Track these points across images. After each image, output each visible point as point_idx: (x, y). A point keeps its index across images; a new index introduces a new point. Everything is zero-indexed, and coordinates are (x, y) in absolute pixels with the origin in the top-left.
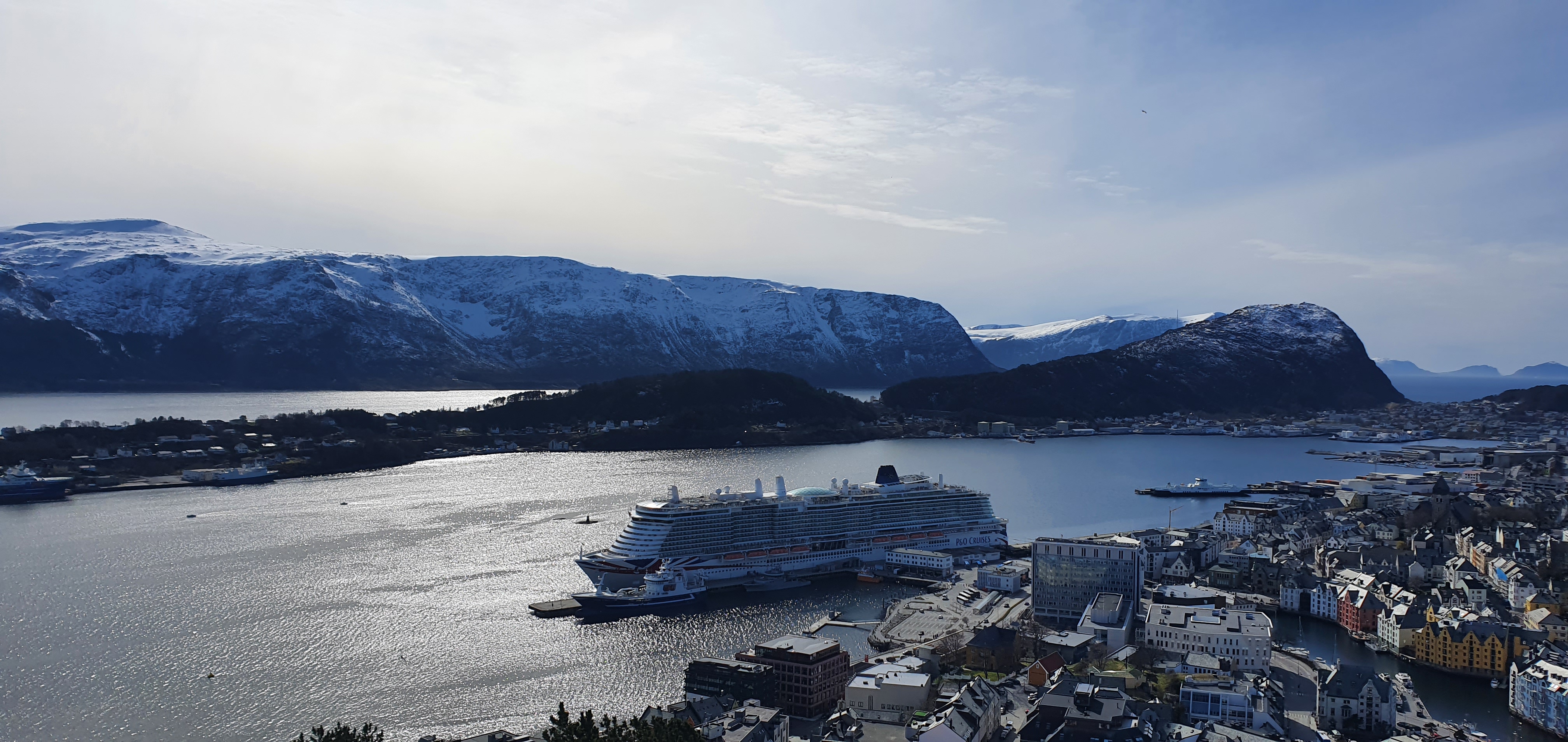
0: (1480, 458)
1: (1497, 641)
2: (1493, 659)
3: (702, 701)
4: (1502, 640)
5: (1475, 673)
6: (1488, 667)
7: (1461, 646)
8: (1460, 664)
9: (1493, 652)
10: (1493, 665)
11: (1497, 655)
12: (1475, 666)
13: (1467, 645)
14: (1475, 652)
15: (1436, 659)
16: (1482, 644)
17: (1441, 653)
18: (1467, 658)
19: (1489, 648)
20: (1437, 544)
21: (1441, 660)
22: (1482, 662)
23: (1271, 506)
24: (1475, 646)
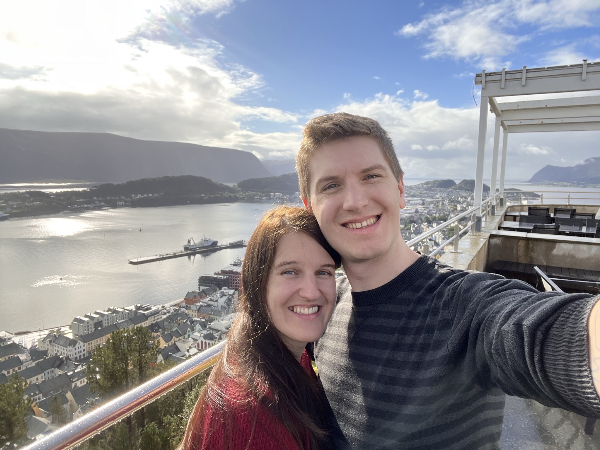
0: (421, 202)
3: (207, 289)
20: (418, 229)
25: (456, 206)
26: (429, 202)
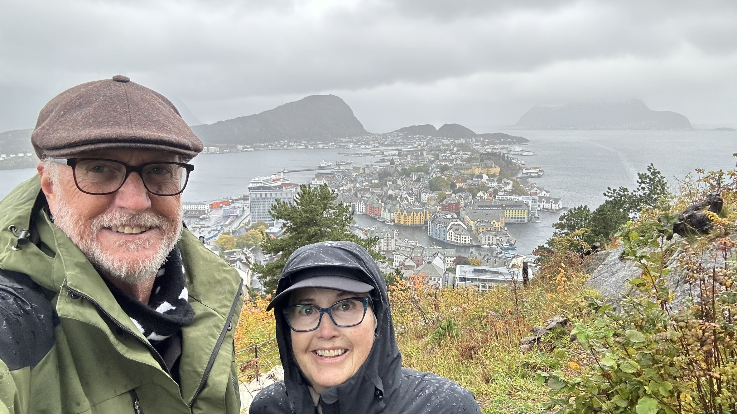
0: (396, 152)
1: (422, 213)
2: (420, 219)
4: (423, 213)
5: (415, 226)
6: (419, 223)
7: (410, 217)
8: (410, 223)
9: (420, 217)
10: (420, 222)
11: (422, 218)
12: (415, 223)
13: (412, 216)
14: (415, 218)
15: (402, 223)
16: (417, 215)
17: (404, 220)
18: (412, 221)
19: (419, 216)
21: (404, 222)
22: (417, 222)
23: (332, 174)
24: (415, 216)
25: (438, 155)
26: (405, 153)
